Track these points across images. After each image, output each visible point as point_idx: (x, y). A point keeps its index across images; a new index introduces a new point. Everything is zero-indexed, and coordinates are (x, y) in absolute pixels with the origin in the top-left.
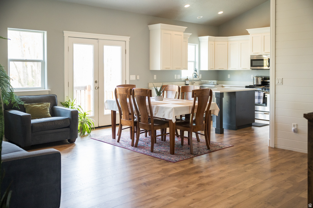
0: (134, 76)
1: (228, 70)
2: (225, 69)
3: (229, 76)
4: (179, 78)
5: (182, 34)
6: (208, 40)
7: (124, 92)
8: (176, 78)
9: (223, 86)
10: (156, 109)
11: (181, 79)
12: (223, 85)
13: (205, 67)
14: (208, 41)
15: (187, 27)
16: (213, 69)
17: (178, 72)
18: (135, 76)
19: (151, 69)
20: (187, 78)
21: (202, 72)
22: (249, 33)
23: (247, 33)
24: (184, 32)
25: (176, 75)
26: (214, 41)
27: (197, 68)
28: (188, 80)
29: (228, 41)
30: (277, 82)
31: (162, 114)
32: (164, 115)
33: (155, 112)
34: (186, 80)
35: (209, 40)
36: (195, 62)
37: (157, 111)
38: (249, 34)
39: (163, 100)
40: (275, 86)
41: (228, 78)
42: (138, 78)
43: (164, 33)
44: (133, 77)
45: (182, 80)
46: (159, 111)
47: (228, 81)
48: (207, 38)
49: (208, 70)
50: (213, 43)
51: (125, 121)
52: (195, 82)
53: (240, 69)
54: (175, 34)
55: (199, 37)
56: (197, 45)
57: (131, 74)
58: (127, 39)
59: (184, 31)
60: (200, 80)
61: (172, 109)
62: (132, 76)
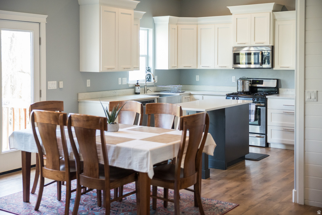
0: (54, 82)
1: (198, 68)
2: (193, 67)
3: (198, 78)
4: (125, 82)
5: (132, 12)
6: (168, 22)
8: (120, 83)
9: (190, 94)
10: (114, 151)
11: (128, 85)
12: (192, 93)
13: (163, 64)
14: (169, 24)
15: (139, 2)
16: (176, 68)
17: (124, 74)
18: (56, 82)
19: (83, 69)
20: (138, 83)
21: (158, 72)
22: (231, 12)
23: (228, 13)
24: (135, 10)
25: (120, 79)
26: (177, 24)
27: (151, 66)
28: (140, 86)
29: (197, 24)
30: (307, 97)
31: (127, 162)
32: (130, 164)
33: (113, 156)
34: (136, 86)
35: (170, 22)
36: (147, 57)
38: (231, 14)
40: (305, 103)
41: (197, 80)
42: (61, 86)
43: (105, 11)
44: (53, 85)
45: (130, 86)
46: (120, 155)
47: (197, 86)
48: (166, 19)
49: (167, 69)
50: (175, 27)
52: (148, 89)
53: (217, 67)
54: (121, 13)
55: (155, 18)
56: (151, 31)
58: (43, 18)
59: (135, 7)
60: (155, 85)
61: (147, 154)
62: (51, 82)
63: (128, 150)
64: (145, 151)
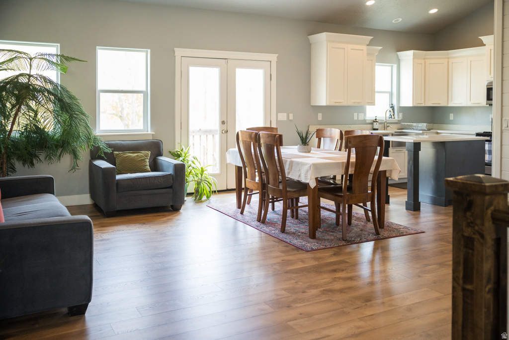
0: (284, 114)
1: (449, 106)
2: (443, 104)
3: (451, 117)
4: (361, 117)
5: (365, 47)
6: (412, 57)
7: (248, 137)
8: (355, 118)
9: (438, 133)
10: (289, 165)
11: (365, 120)
12: (439, 131)
13: (407, 101)
14: (413, 59)
15: (372, 37)
16: (423, 105)
17: (361, 109)
18: (286, 114)
19: (313, 104)
20: (376, 119)
21: (403, 110)
22: (484, 43)
23: (481, 44)
24: (367, 45)
25: (356, 114)
26: (424, 59)
27: (395, 103)
28: (378, 122)
29: (449, 58)
30: (504, 125)
31: (298, 174)
32: (300, 176)
33: (289, 169)
34: (374, 122)
35: (415, 57)
36: (391, 94)
37: (291, 168)
38: (485, 45)
39: (311, 152)
40: (502, 132)
41: (451, 119)
42: (291, 118)
43: (332, 48)
44: (283, 117)
45: (367, 122)
46: (293, 168)
47: (451, 125)
48: (410, 53)
49: (412, 105)
50: (423, 61)
51: (250, 182)
52: (389, 126)
53: (469, 104)
54: (351, 49)
55: (399, 53)
56: (395, 66)
57: (279, 110)
58: (273, 57)
59: (368, 43)
60: (398, 122)
61: (311, 166)
62: (282, 114)
63: (298, 163)
64: (309, 164)
